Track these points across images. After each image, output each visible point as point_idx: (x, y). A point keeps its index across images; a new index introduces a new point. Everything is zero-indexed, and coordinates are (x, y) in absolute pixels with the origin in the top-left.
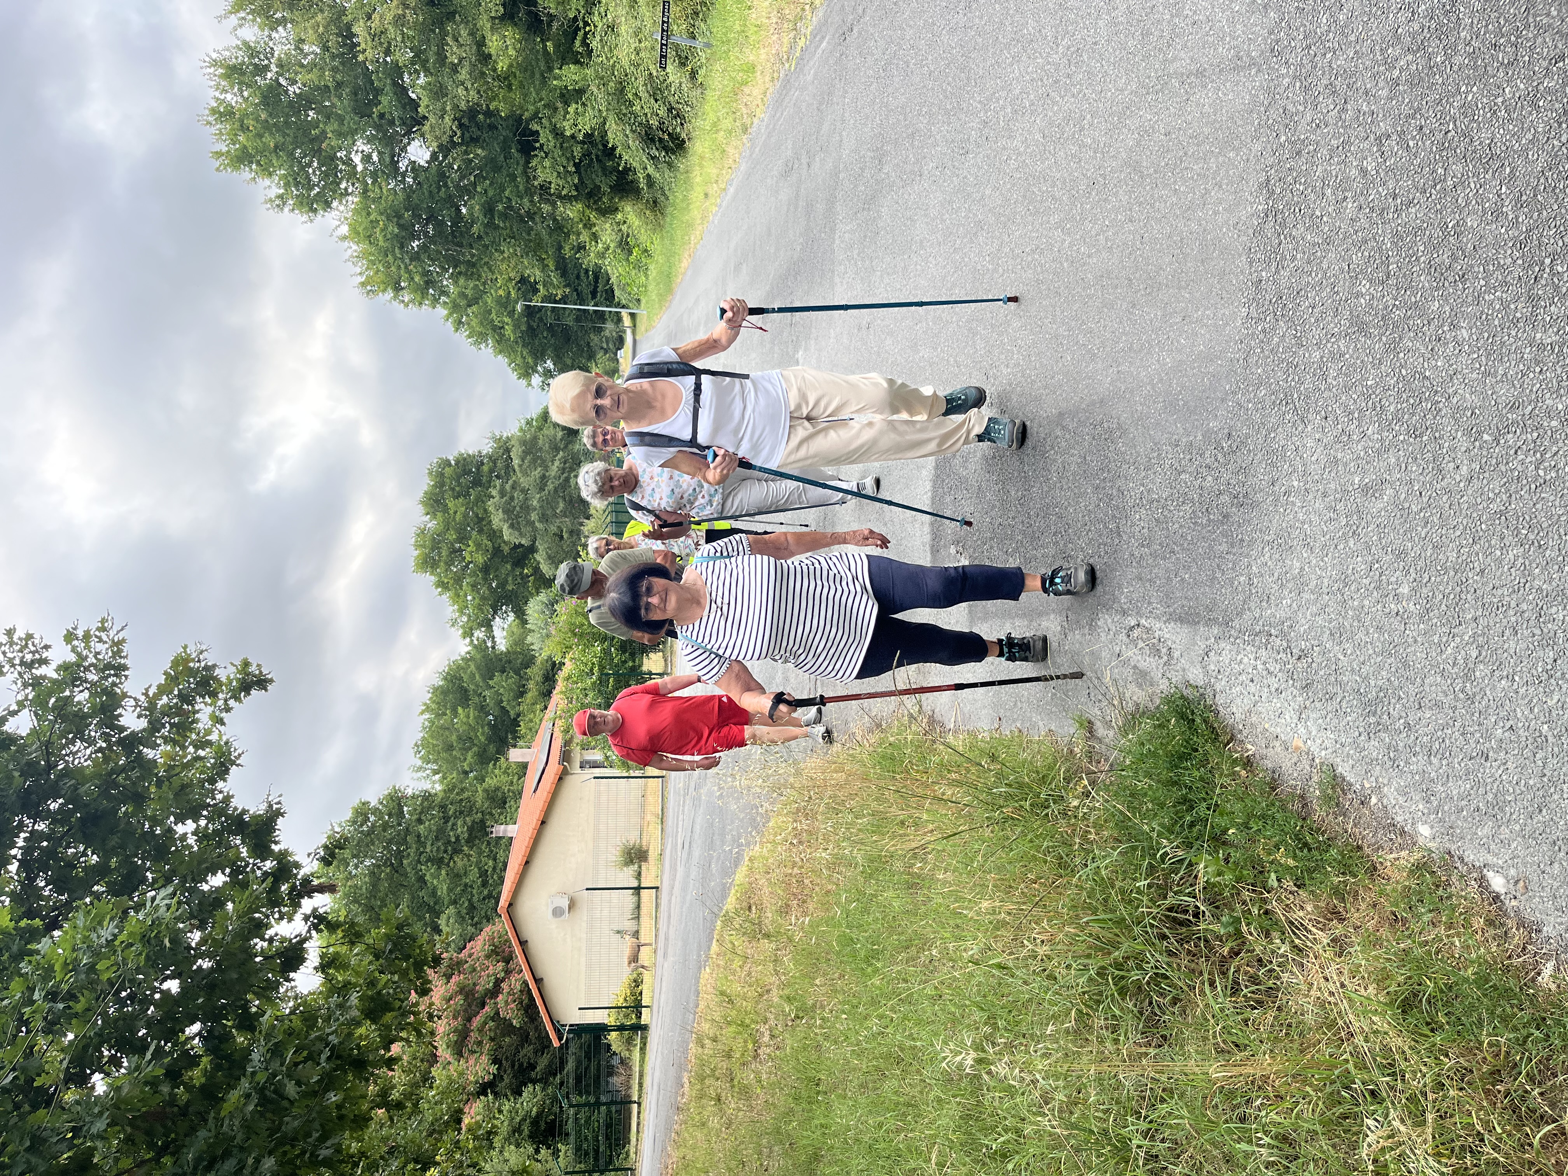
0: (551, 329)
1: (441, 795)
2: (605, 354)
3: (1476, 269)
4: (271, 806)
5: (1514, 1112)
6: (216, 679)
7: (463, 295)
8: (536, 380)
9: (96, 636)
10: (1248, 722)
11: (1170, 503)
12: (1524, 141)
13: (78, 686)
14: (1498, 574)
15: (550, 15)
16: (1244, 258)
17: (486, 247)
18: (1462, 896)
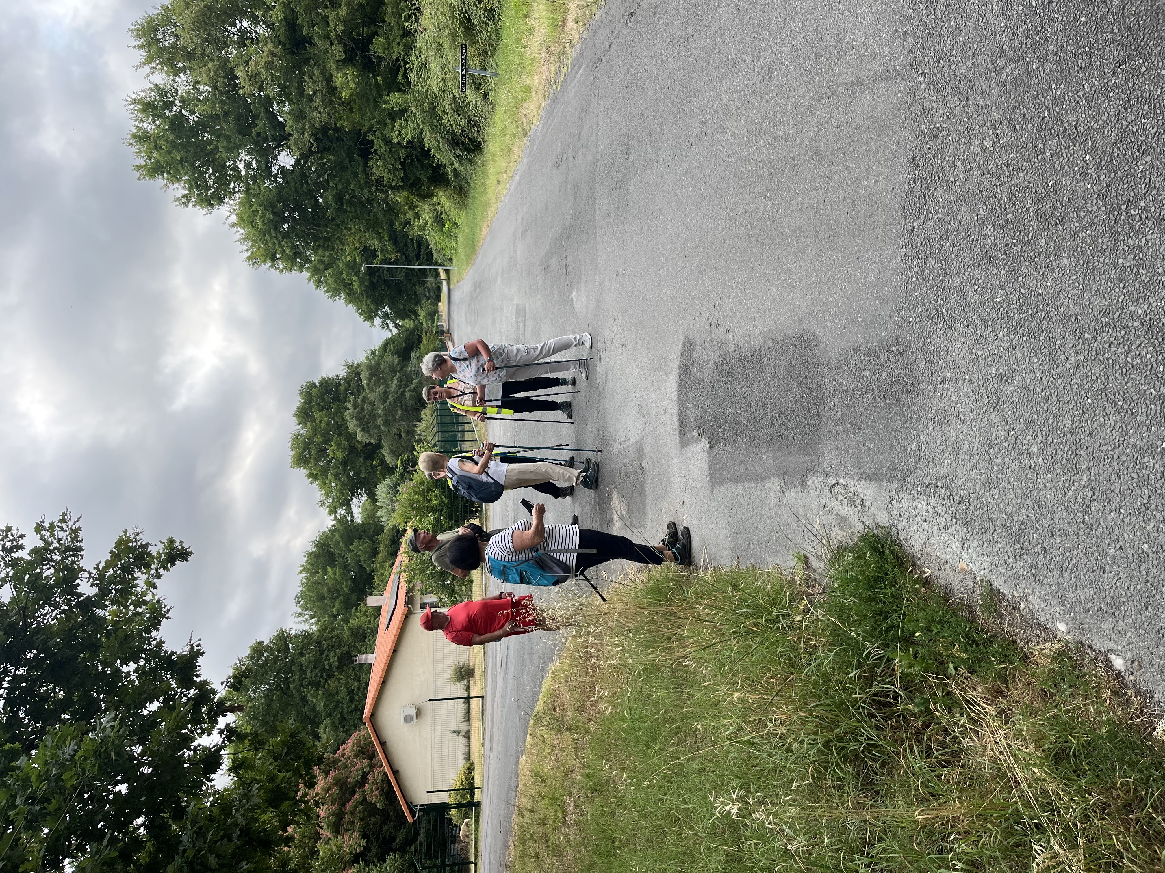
0: (387, 283)
1: (317, 634)
2: (428, 300)
3: (1071, 215)
4: (192, 648)
5: (1144, 835)
6: (149, 554)
7: (321, 262)
8: (378, 321)
9: (59, 527)
10: (924, 551)
11: (856, 392)
12: (1100, 122)
13: (46, 565)
14: (1103, 435)
15: (379, 57)
16: (900, 213)
17: (338, 225)
18: (1093, 675)
